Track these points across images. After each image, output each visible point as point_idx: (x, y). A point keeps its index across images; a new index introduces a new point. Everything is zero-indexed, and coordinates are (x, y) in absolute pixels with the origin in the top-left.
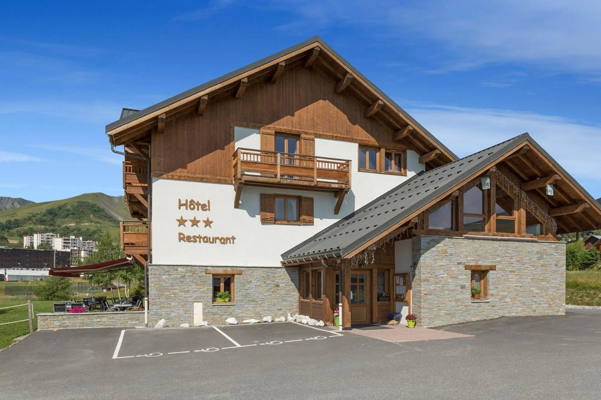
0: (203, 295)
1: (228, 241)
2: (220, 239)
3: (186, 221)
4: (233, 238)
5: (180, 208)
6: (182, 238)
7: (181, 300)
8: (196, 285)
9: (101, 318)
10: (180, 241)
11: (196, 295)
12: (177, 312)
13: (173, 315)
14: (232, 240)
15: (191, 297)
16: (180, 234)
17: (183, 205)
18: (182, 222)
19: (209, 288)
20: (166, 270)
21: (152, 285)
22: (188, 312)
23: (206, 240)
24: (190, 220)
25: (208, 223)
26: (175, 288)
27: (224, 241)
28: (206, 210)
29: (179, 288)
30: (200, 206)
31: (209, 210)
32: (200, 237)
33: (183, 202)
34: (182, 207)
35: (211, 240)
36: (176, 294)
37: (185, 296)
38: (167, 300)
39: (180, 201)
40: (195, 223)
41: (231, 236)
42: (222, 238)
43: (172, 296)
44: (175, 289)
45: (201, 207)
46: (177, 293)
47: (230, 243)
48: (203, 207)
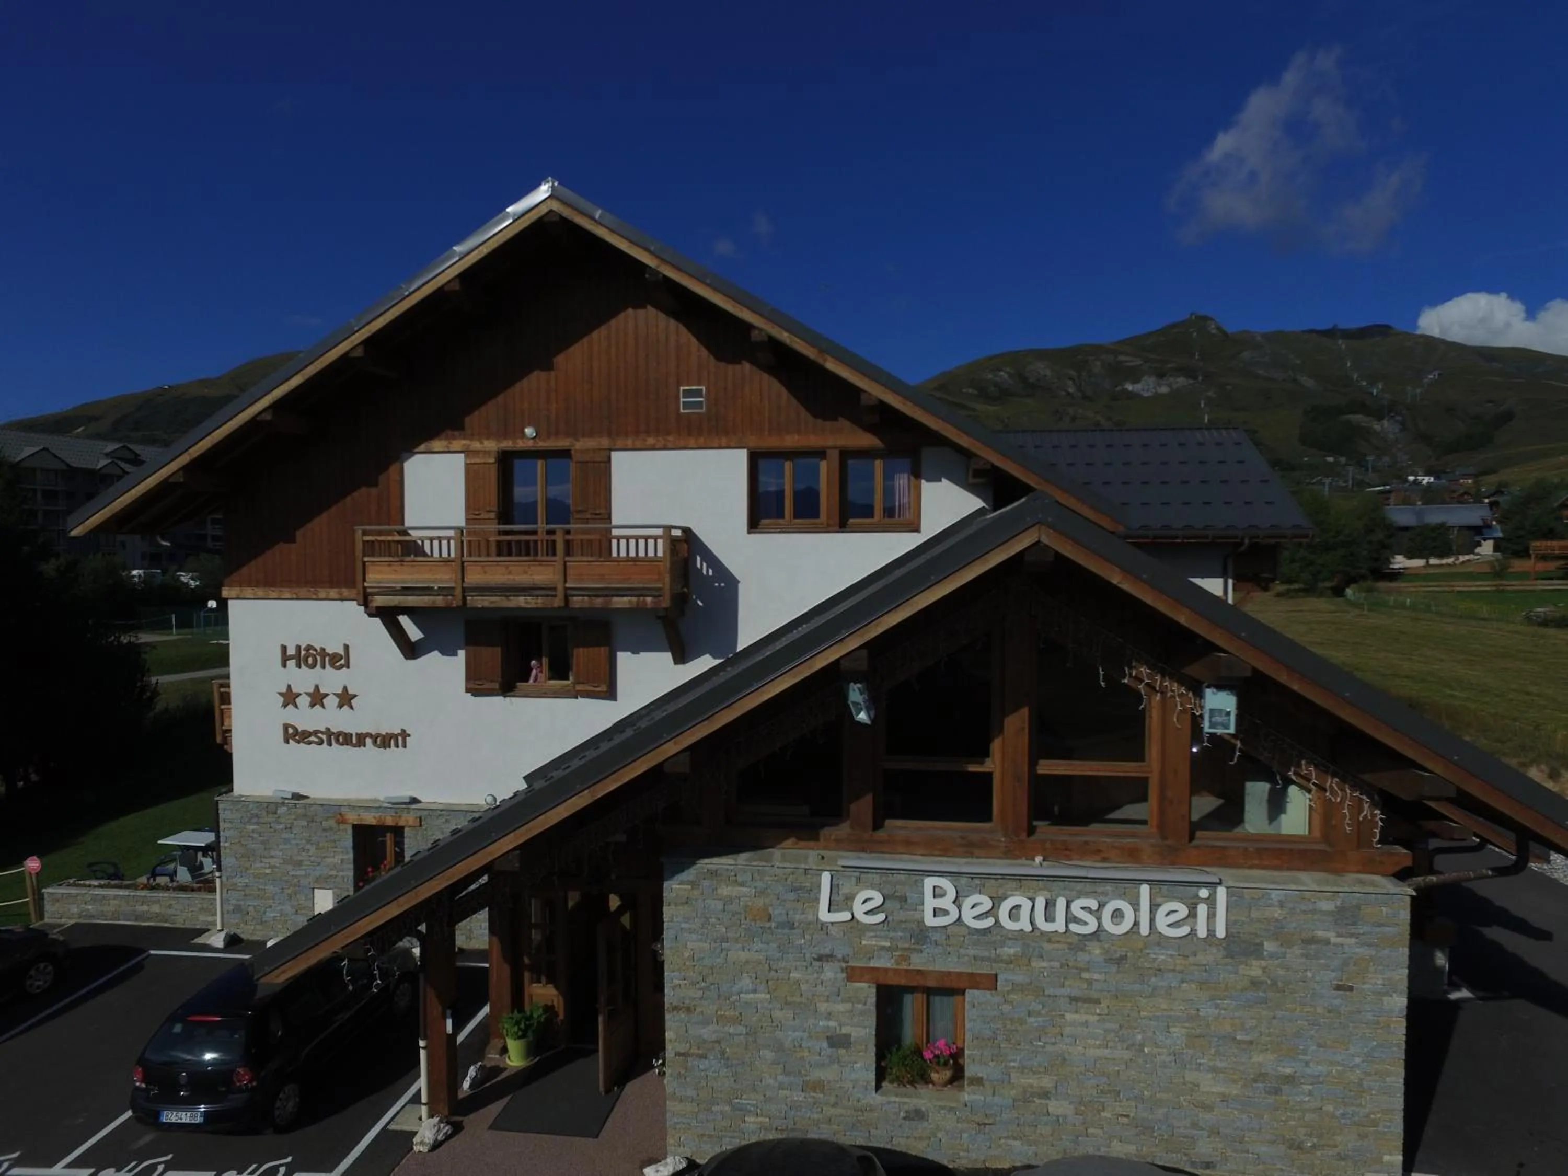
0: (334, 873)
1: (392, 742)
2: (375, 738)
3: (298, 695)
4: (404, 734)
5: (284, 665)
6: (293, 735)
7: (287, 882)
8: (316, 849)
9: (148, 905)
10: (287, 742)
11: (317, 873)
12: (279, 908)
13: (270, 914)
14: (400, 739)
15: (306, 876)
16: (286, 727)
17: (291, 657)
18: (290, 698)
19: (345, 857)
20: (252, 812)
21: (226, 845)
22: (303, 911)
23: (345, 739)
24: (308, 694)
25: (346, 699)
26: (273, 853)
27: (385, 741)
28: (341, 667)
29: (281, 853)
30: (327, 659)
31: (348, 667)
32: (328, 732)
33: (291, 651)
34: (288, 662)
35: (354, 741)
36: (275, 867)
37: (293, 873)
38: (257, 880)
39: (284, 648)
40: (317, 698)
41: (397, 731)
42: (378, 735)
43: (268, 871)
44: (272, 857)
45: (330, 661)
46: (278, 865)
47: (397, 746)
48: (334, 661)
